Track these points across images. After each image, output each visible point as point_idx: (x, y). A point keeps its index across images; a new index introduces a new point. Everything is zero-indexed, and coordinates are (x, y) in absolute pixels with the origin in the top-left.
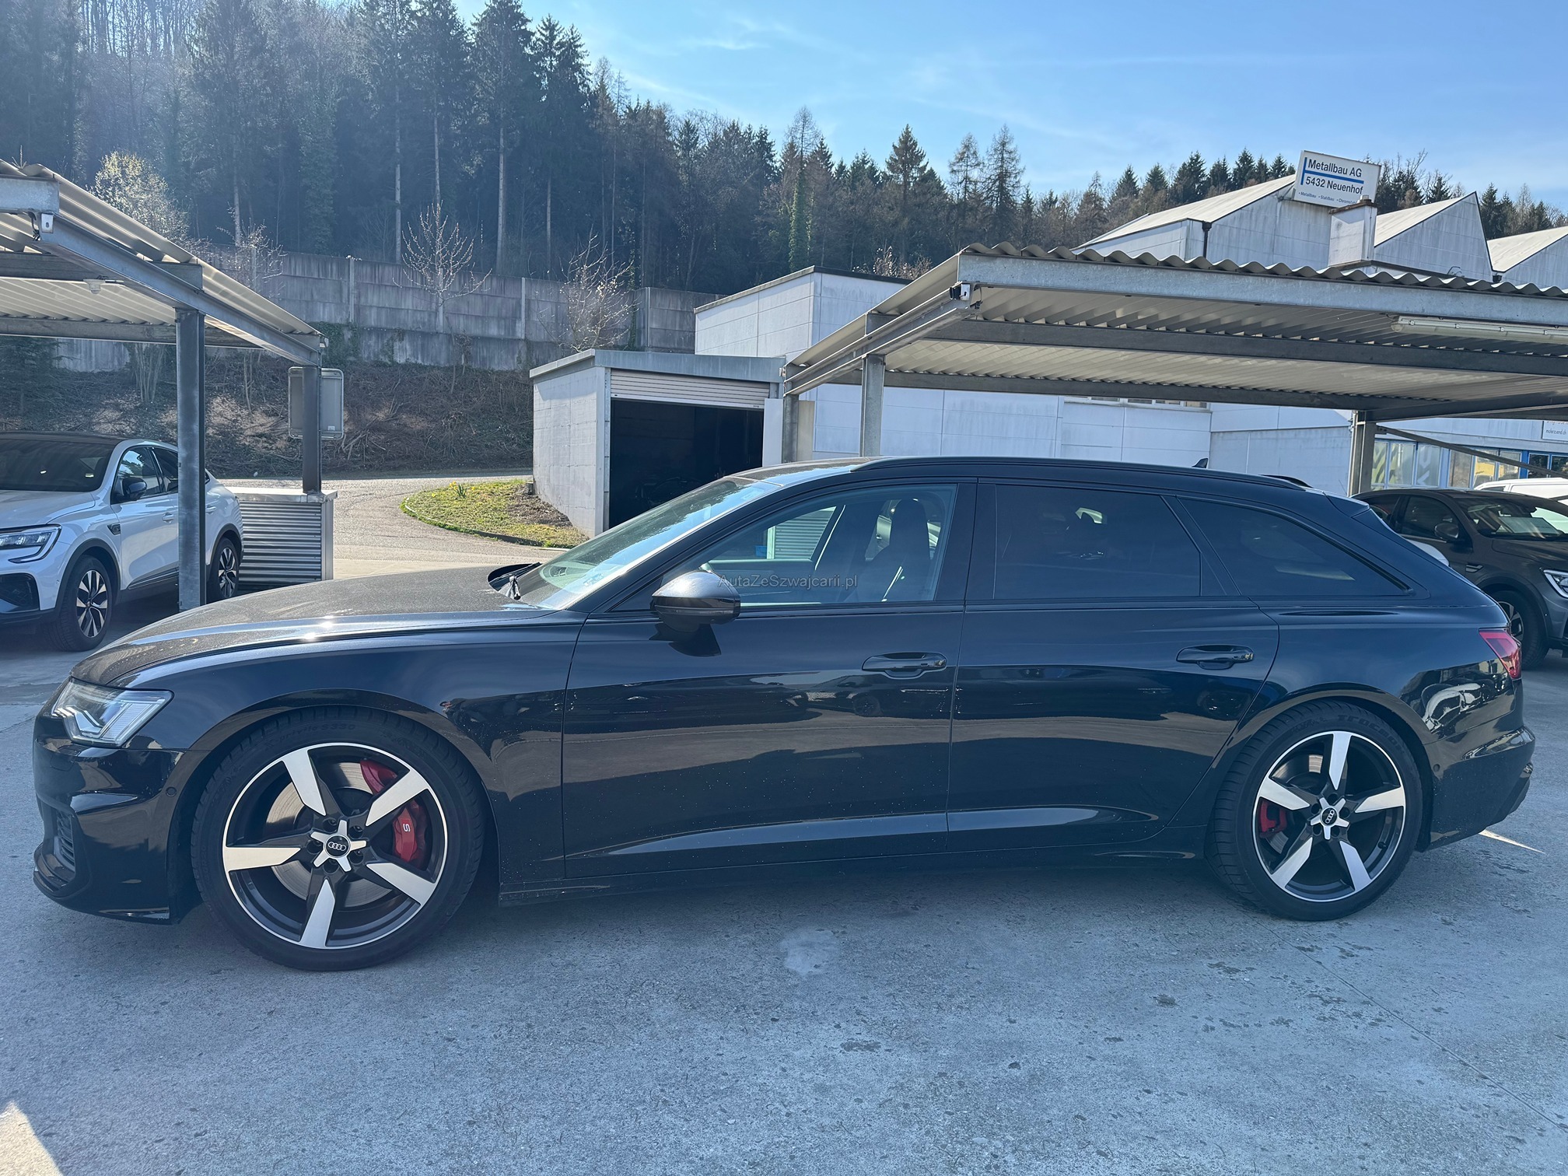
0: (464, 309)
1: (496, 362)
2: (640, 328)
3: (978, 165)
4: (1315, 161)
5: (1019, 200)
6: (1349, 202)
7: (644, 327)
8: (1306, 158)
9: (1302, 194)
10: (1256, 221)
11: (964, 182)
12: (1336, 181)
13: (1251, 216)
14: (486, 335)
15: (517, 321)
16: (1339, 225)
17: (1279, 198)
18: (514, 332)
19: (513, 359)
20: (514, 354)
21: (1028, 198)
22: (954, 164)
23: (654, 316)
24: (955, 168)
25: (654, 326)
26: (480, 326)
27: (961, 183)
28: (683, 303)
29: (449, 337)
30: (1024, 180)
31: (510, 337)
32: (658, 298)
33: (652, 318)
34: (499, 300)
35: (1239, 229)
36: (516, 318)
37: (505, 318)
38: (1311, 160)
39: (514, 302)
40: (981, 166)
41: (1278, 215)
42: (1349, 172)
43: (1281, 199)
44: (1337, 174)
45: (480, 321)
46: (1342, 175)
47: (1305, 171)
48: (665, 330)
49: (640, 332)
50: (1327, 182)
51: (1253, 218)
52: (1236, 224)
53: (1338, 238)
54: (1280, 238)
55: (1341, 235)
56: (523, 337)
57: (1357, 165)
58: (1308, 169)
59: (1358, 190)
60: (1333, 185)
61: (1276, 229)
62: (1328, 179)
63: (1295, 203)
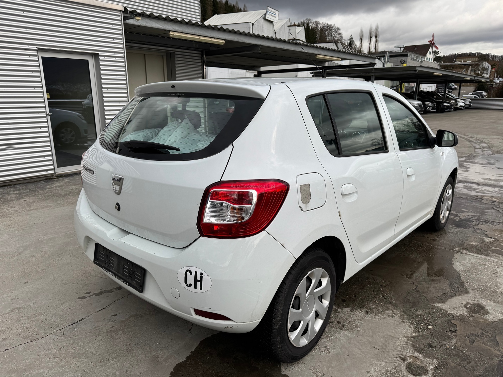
4: (269, 9)
13: (259, 22)
16: (290, 29)
35: (257, 25)
41: (263, 22)
43: (263, 18)
57: (276, 11)
58: (268, 11)
59: (275, 17)
60: (272, 16)
61: (262, 26)
62: (271, 14)
63: (265, 19)
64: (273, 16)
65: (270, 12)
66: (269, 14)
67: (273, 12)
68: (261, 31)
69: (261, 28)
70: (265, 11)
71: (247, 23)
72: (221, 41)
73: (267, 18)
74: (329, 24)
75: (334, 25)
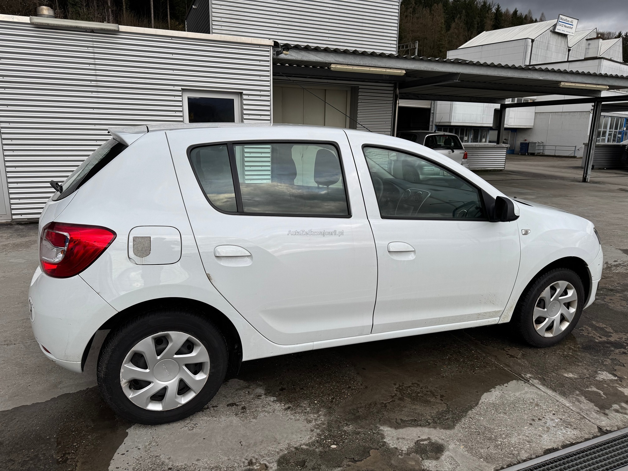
4: (562, 18)
9: (558, 29)
13: (543, 37)
16: (589, 44)
41: (550, 36)
42: (570, 22)
43: (551, 31)
46: (568, 23)
53: (589, 48)
57: (572, 19)
58: (560, 20)
59: (572, 28)
60: (565, 26)
61: (549, 41)
62: (564, 24)
63: (554, 32)
64: (568, 27)
65: (563, 21)
66: (561, 25)
67: (568, 21)
68: (546, 49)
69: (546, 44)
70: (555, 21)
71: (525, 39)
72: (400, 71)
73: (556, 30)
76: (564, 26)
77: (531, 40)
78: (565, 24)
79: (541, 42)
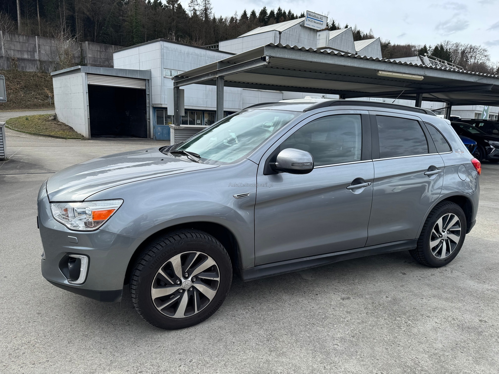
0: (13, 47)
1: (28, 68)
2: (84, 57)
3: (198, 4)
4: (310, 14)
5: (212, 18)
6: (321, 28)
7: (86, 56)
8: (308, 13)
9: (307, 24)
10: (294, 32)
11: (193, 10)
12: (316, 21)
13: (293, 30)
14: (23, 58)
15: (35, 53)
16: (319, 35)
17: (300, 25)
18: (34, 57)
19: (35, 67)
20: (35, 65)
21: (214, 17)
22: (190, 4)
23: (90, 52)
24: (190, 5)
25: (90, 56)
26: (20, 54)
27: (192, 10)
28: (100, 48)
29: (8, 59)
30: (213, 11)
31: (33, 59)
32: (91, 46)
33: (89, 53)
34: (27, 44)
35: (289, 34)
36: (34, 51)
37: (30, 52)
38: (309, 14)
39: (33, 45)
40: (199, 5)
41: (300, 30)
42: (319, 18)
43: (301, 26)
44: (316, 19)
45: (20, 52)
46: (317, 19)
47: (307, 17)
48: (94, 58)
49: (84, 58)
50: (313, 21)
51: (293, 31)
52: (288, 33)
53: (319, 39)
54: (301, 38)
55: (320, 38)
56: (38, 59)
57: (321, 17)
59: (322, 24)
60: (315, 22)
61: (299, 35)
62: (313, 20)
63: (305, 27)
64: (318, 23)
65: (311, 17)
66: (311, 21)
67: (317, 18)
68: (297, 41)
69: (297, 38)
71: (272, 31)
73: (305, 25)
74: (473, 45)
75: (480, 46)
76: (313, 22)
77: (278, 32)
78: (315, 20)
79: (290, 35)
